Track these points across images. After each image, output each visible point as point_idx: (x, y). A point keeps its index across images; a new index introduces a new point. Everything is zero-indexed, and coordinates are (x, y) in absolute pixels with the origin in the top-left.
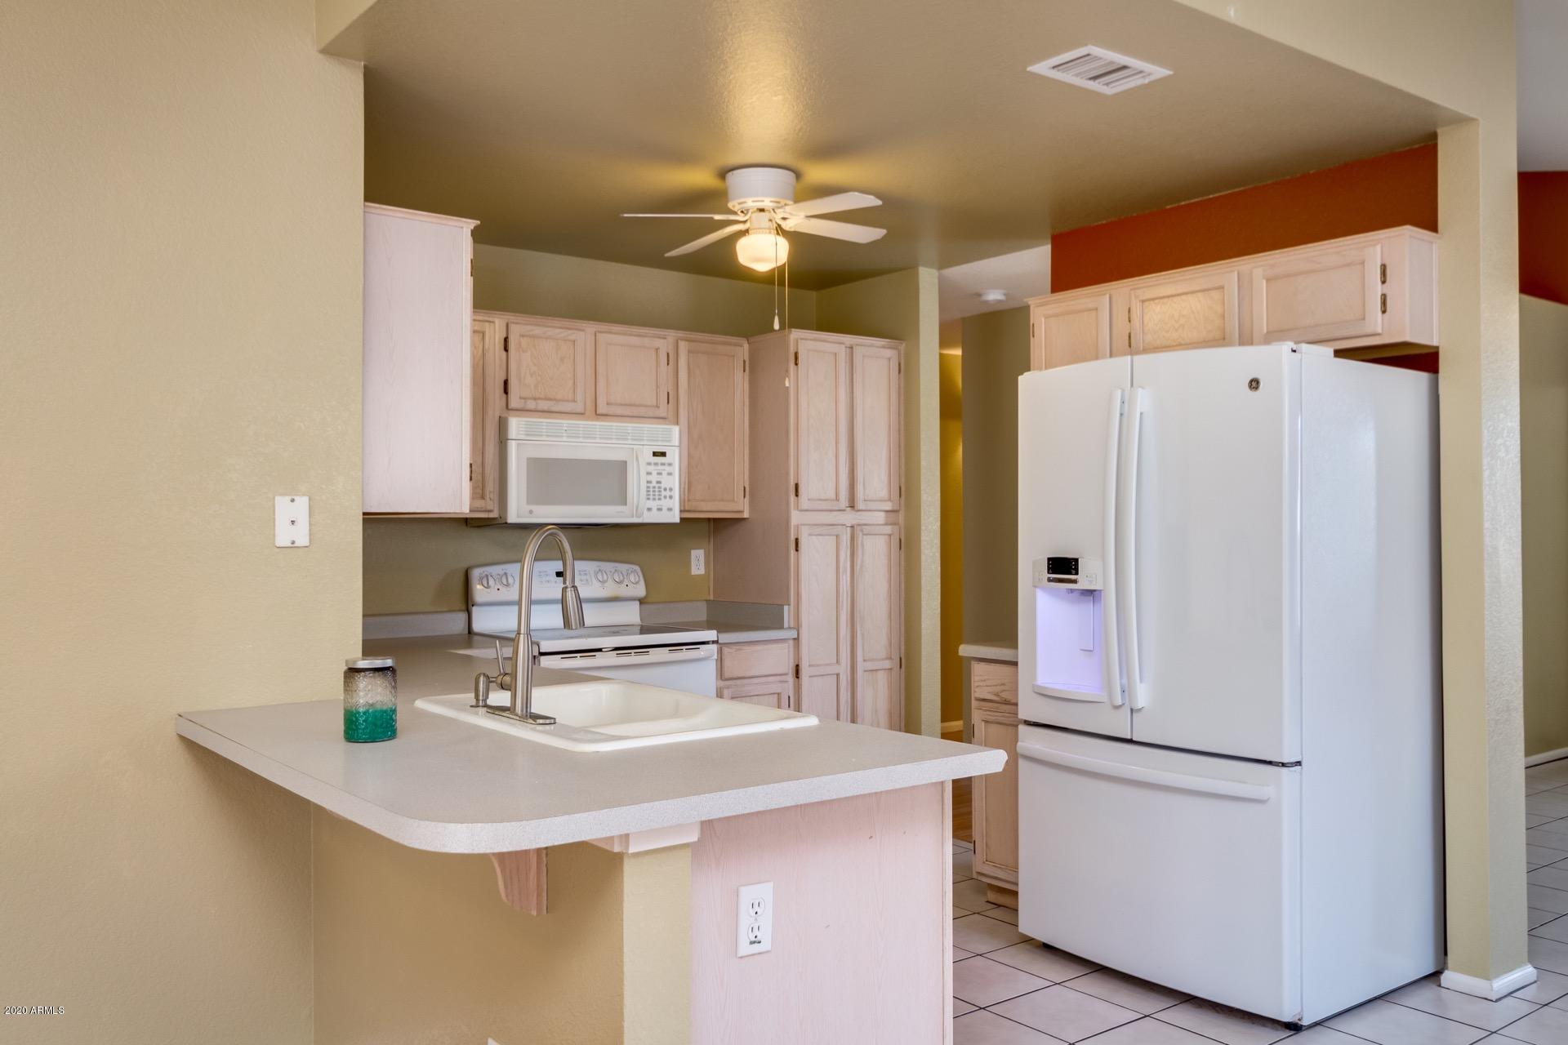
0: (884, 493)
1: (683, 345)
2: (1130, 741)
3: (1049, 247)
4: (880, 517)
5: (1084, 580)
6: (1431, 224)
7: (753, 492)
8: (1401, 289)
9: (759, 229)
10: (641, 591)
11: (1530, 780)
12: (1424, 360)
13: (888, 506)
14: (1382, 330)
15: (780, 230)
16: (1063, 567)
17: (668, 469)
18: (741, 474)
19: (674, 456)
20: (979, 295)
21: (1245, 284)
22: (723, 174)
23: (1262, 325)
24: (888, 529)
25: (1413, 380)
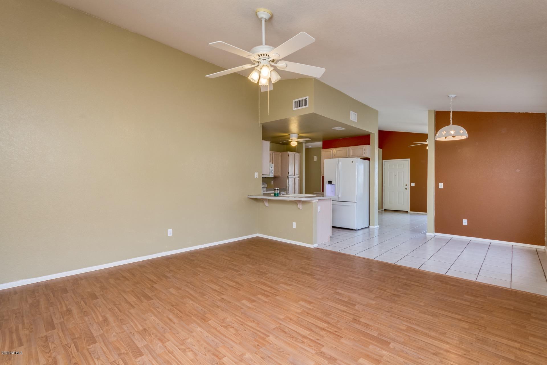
0: (298, 174)
1: (274, 153)
2: (338, 201)
3: (322, 142)
4: (297, 177)
5: (333, 183)
6: (370, 145)
7: (281, 173)
8: (367, 152)
9: (294, 141)
10: (266, 186)
11: (378, 213)
12: (369, 159)
13: (298, 175)
14: (364, 156)
15: (296, 141)
16: (330, 182)
17: (272, 170)
18: (280, 171)
19: (273, 168)
20: (308, 146)
21: (349, 150)
22: (289, 135)
23: (351, 155)
24: (298, 178)
25: (367, 161)
